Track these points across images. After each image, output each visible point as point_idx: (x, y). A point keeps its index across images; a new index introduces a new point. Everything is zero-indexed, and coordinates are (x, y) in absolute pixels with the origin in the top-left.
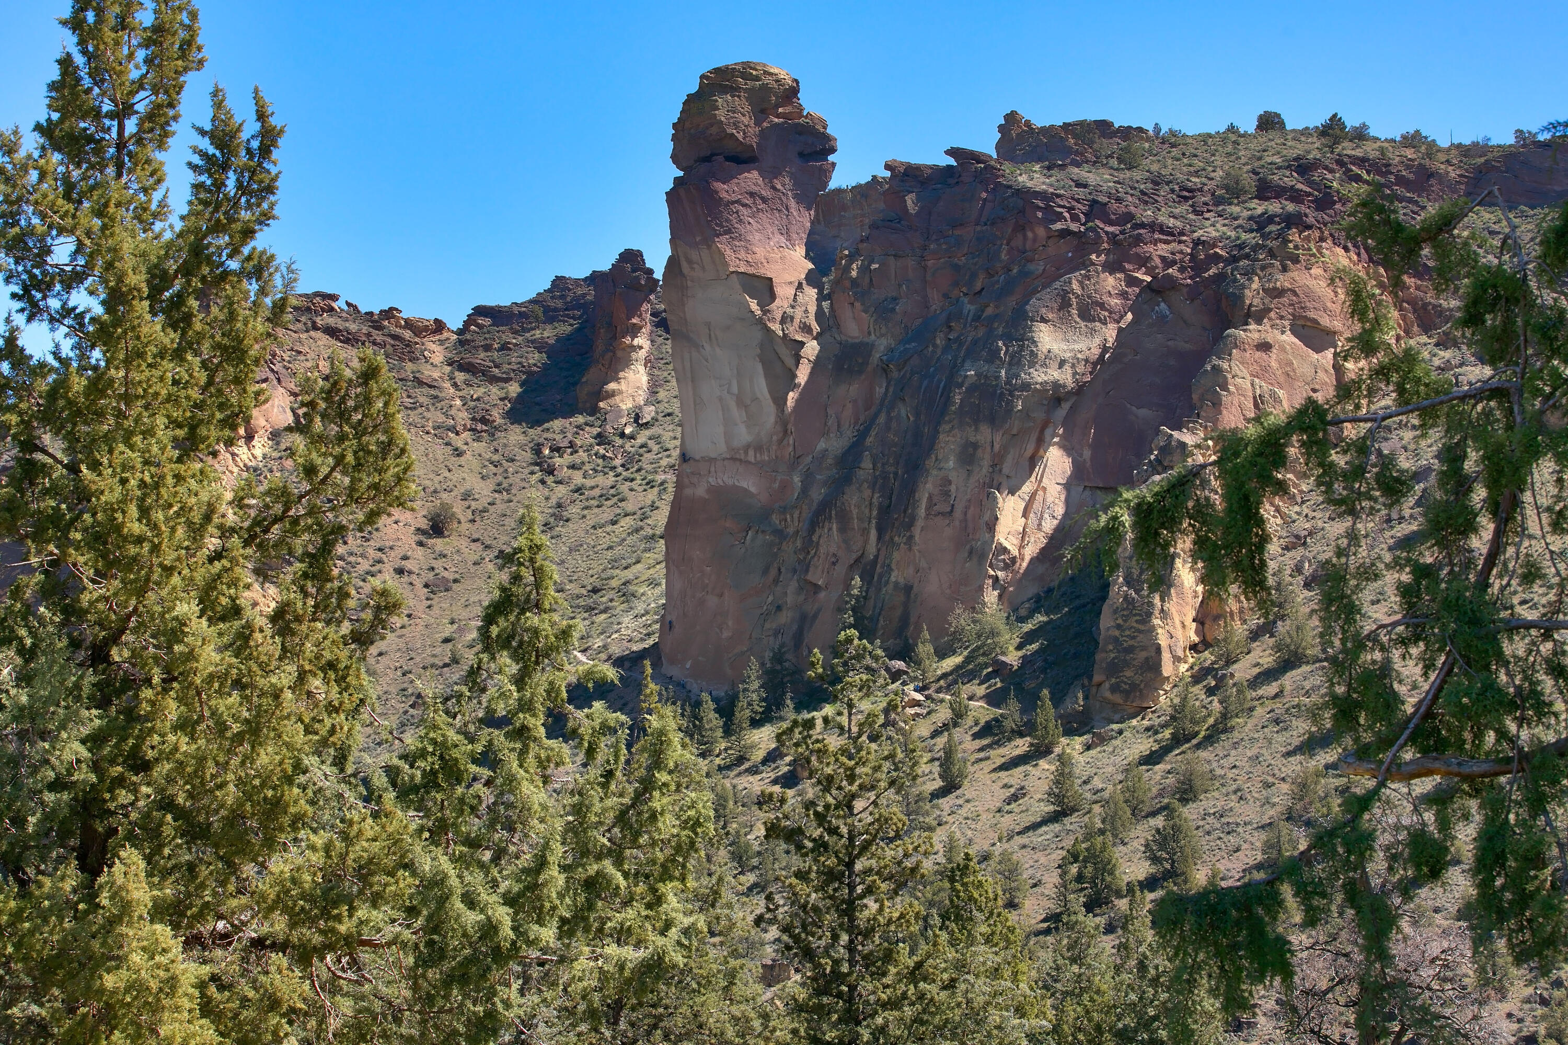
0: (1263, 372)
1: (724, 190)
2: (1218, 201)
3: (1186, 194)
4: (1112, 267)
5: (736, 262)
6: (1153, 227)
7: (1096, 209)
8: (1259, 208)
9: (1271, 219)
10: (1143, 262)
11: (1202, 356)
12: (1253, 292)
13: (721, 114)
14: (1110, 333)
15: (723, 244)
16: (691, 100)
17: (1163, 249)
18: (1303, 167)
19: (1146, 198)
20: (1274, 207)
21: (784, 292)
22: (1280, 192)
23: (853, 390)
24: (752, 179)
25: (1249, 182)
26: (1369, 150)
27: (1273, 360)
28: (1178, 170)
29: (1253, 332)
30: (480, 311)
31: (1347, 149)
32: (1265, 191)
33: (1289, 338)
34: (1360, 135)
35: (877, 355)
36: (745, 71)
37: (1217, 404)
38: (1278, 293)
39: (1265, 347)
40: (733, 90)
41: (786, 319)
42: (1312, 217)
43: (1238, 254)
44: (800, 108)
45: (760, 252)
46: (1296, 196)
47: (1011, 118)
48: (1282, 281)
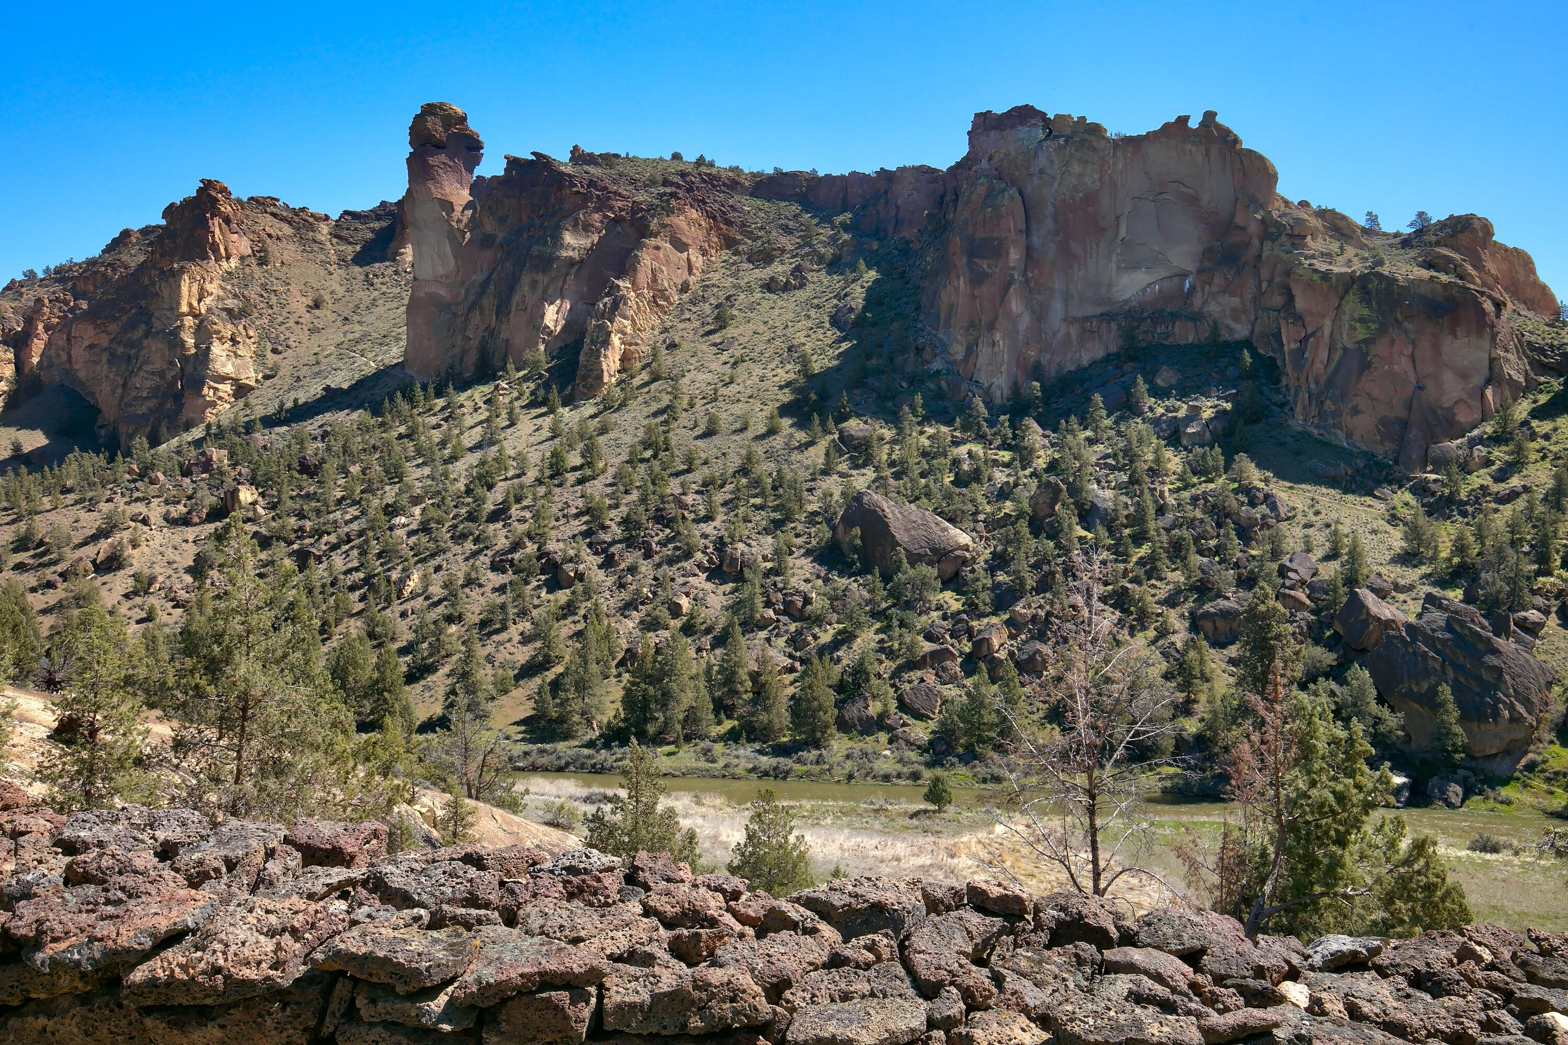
0: (656, 259)
1: (432, 161)
2: (646, 186)
3: (632, 182)
4: (597, 210)
5: (436, 193)
6: (615, 193)
7: (592, 184)
8: (662, 190)
9: (665, 194)
10: (611, 208)
11: (632, 250)
12: (654, 224)
13: (429, 125)
14: (596, 238)
15: (430, 184)
16: (417, 117)
17: (620, 204)
18: (683, 175)
19: (614, 182)
20: (668, 190)
21: (458, 209)
22: (672, 184)
23: (488, 255)
24: (443, 157)
25: (660, 179)
26: (714, 171)
27: (661, 254)
28: (630, 171)
29: (652, 242)
30: (346, 213)
31: (704, 169)
32: (666, 183)
33: (668, 245)
34: (711, 164)
35: (498, 240)
36: (441, 106)
37: (635, 270)
38: (664, 226)
39: (657, 248)
40: (435, 115)
41: (459, 221)
42: (681, 193)
43: (651, 207)
44: (467, 128)
45: (448, 190)
46: (678, 186)
47: (576, 148)
48: (667, 221)
